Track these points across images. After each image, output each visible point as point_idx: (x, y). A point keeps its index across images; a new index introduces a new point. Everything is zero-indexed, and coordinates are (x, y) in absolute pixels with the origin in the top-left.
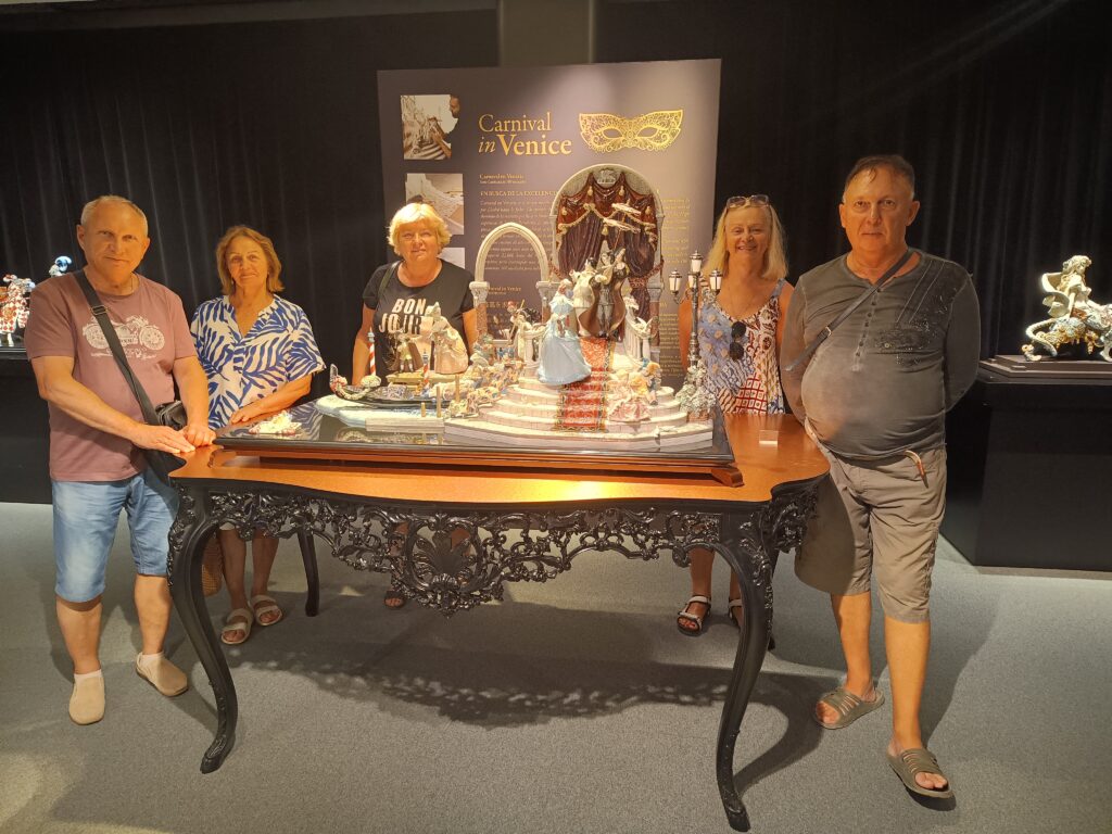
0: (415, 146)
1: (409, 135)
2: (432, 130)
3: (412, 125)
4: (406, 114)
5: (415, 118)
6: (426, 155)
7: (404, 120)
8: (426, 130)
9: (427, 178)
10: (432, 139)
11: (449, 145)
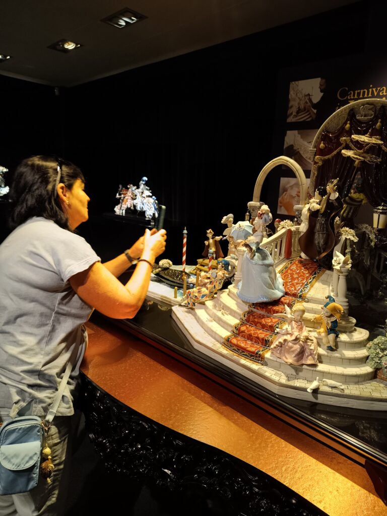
0: (294, 114)
1: (292, 107)
2: (306, 103)
3: (294, 100)
4: (292, 94)
5: (297, 96)
6: (300, 119)
7: (290, 97)
8: (302, 103)
9: (298, 133)
10: (305, 108)
11: (315, 111)
